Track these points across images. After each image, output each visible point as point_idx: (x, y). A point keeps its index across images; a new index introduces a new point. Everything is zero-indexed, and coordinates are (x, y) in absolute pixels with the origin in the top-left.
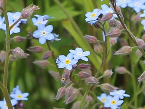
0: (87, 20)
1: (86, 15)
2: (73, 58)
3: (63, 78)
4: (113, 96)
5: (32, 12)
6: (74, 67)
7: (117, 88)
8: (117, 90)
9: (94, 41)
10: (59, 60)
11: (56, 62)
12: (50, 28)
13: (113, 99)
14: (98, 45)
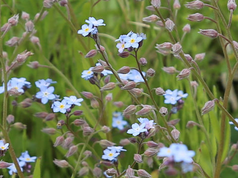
0: (83, 77)
1: (82, 73)
2: (67, 104)
3: (59, 123)
4: (110, 150)
5: (26, 57)
6: (68, 111)
7: (114, 144)
8: (115, 146)
9: (90, 96)
10: (54, 106)
11: (52, 108)
12: (52, 89)
13: (110, 152)
14: (94, 100)
